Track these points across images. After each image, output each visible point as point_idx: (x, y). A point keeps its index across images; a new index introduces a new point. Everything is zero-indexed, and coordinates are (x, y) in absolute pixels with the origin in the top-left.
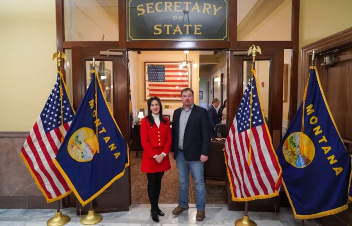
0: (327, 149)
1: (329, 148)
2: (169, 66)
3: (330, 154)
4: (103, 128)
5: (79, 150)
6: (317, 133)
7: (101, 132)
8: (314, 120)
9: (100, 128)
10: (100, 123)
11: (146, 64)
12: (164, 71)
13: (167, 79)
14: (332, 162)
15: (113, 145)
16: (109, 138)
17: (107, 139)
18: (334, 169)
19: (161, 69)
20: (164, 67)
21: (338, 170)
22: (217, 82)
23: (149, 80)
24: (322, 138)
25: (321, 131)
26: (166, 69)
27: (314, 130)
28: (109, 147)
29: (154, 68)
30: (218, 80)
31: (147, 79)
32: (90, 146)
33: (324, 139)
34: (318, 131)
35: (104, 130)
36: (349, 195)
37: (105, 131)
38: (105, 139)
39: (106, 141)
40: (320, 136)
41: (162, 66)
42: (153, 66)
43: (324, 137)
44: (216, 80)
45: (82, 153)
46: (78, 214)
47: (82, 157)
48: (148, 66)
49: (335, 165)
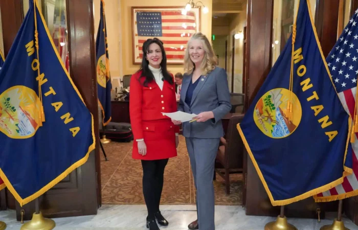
0: (317, 109)
1: (321, 107)
2: (167, 13)
3: (321, 115)
4: (51, 88)
5: (11, 120)
6: (305, 89)
7: (46, 94)
8: (302, 71)
9: (45, 88)
10: (46, 80)
11: (135, 10)
12: (161, 21)
13: (164, 31)
14: (324, 126)
15: (68, 115)
16: (60, 104)
17: (58, 106)
18: (327, 133)
19: (156, 17)
20: (160, 14)
21: (332, 135)
22: (238, 40)
23: (139, 34)
24: (313, 94)
25: (311, 86)
26: (163, 17)
27: (302, 84)
28: (62, 117)
29: (145, 16)
30: (239, 36)
31: (136, 32)
32: (29, 115)
33: (315, 96)
34: (306, 85)
35: (52, 91)
36: (345, 165)
37: (54, 93)
38: (54, 104)
39: (57, 109)
40: (309, 93)
41: (157, 13)
42: (144, 12)
43: (315, 93)
44: (237, 36)
45: (17, 125)
46: (19, 219)
47: (18, 131)
48: (138, 14)
49: (329, 129)
